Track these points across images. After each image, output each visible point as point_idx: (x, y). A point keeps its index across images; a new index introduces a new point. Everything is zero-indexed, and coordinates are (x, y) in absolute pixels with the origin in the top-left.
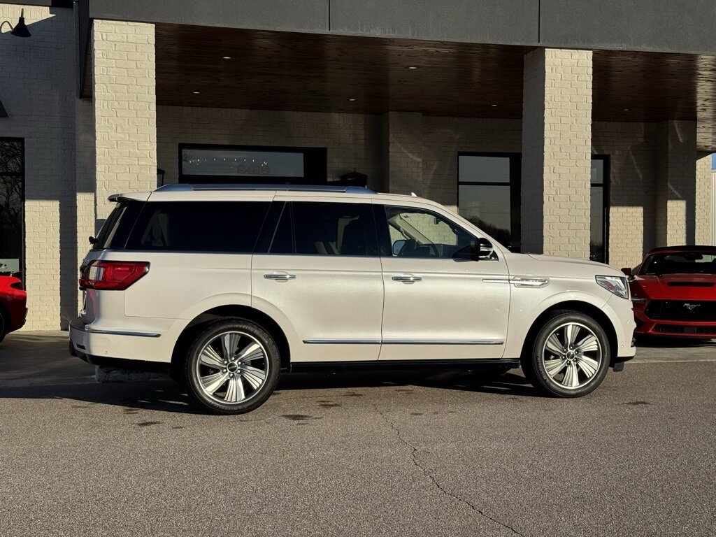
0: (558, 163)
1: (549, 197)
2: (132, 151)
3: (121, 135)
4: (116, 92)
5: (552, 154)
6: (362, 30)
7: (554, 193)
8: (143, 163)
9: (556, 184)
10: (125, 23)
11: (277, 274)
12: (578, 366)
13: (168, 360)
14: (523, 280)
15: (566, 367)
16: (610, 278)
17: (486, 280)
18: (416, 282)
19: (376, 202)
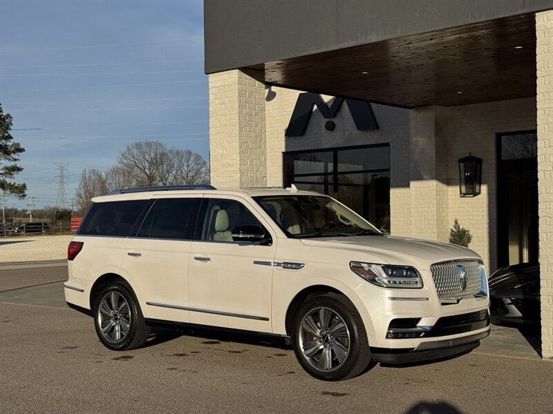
1: (544, 173)
2: (227, 161)
4: (219, 121)
6: (361, 40)
10: (223, 73)
11: (134, 252)
12: (332, 351)
13: (88, 307)
14: (284, 263)
15: (322, 349)
16: (366, 265)
17: (256, 262)
18: (208, 262)
19: (206, 196)
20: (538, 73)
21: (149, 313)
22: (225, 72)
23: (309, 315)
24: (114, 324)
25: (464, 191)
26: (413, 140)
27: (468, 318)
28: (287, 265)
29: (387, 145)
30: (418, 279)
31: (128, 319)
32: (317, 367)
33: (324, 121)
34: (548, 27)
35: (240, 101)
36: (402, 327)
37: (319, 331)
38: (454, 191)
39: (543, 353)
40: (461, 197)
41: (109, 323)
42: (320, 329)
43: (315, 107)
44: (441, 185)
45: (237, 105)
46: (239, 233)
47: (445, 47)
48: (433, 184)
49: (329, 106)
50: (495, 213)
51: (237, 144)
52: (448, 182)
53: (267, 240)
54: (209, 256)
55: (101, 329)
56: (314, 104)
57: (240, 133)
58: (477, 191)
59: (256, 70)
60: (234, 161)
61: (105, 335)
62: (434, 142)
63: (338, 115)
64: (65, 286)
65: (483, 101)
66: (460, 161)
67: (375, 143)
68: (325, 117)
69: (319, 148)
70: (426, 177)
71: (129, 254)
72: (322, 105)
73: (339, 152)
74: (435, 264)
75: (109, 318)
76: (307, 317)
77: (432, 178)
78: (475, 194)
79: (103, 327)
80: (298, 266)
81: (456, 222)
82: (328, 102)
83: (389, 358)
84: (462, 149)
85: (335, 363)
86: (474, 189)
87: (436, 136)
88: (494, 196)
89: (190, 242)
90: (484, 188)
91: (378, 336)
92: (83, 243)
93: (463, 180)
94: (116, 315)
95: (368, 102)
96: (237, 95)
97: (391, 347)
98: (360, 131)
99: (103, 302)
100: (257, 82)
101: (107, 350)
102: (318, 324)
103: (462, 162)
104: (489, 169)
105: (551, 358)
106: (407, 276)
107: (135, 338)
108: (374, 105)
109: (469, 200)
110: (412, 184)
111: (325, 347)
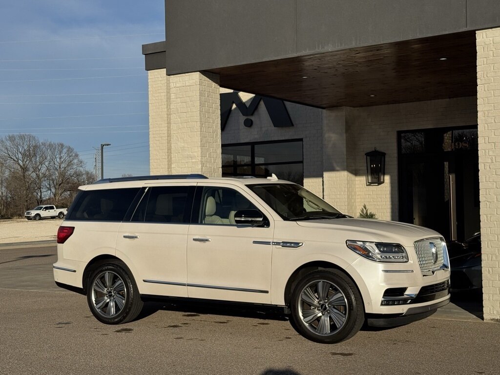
0: (493, 133)
1: (485, 165)
2: (188, 154)
3: (183, 144)
4: (180, 118)
5: (486, 125)
6: (318, 49)
7: (490, 161)
8: (193, 161)
9: (491, 153)
10: (184, 75)
11: (130, 235)
12: (330, 318)
13: (81, 286)
14: (283, 242)
15: (321, 316)
16: (361, 243)
17: (255, 242)
18: (207, 242)
19: (199, 185)
20: (479, 81)
21: (144, 289)
22: (187, 74)
23: (307, 287)
24: (108, 300)
25: (370, 181)
26: (326, 135)
27: (433, 289)
28: (285, 244)
29: (301, 140)
30: (404, 254)
31: (123, 295)
32: (317, 332)
33: (242, 118)
34: (487, 43)
35: (200, 99)
36: (393, 295)
37: (317, 300)
38: (361, 180)
39: (484, 316)
40: (367, 185)
41: (103, 299)
42: (318, 299)
43: (234, 106)
44: (351, 175)
45: (198, 103)
46: (241, 217)
47: (385, 57)
48: (345, 174)
49: (248, 105)
50: (397, 200)
51: (198, 139)
52: (356, 173)
53: (266, 223)
54: (207, 237)
55: (95, 305)
56: (233, 103)
57: (201, 129)
58: (382, 180)
59: (213, 73)
60: (196, 154)
61: (99, 311)
62: (345, 138)
63: (256, 113)
64: (54, 267)
65: (388, 103)
66: (367, 154)
67: (290, 138)
68: (243, 115)
69: (238, 142)
70: (338, 168)
71: (125, 237)
72: (241, 104)
73: (256, 147)
74: (415, 242)
75: (102, 295)
76: (306, 289)
77: (344, 170)
78: (380, 183)
79: (97, 304)
80: (296, 245)
81: (365, 207)
82: (247, 102)
83: (381, 322)
84: (368, 145)
85: (333, 327)
86: (379, 179)
87: (346, 133)
88: (396, 185)
89: (187, 226)
90: (387, 178)
91: (374, 304)
92: (74, 228)
93: (369, 171)
94: (110, 292)
95: (283, 100)
96: (198, 94)
97: (383, 313)
98: (276, 128)
99: (97, 281)
100: (214, 83)
101: (101, 324)
102: (316, 294)
103: (368, 156)
104: (392, 161)
105: (491, 320)
106: (395, 252)
107: (131, 312)
108: (288, 104)
109: (374, 188)
110: (326, 174)
111: (323, 315)
